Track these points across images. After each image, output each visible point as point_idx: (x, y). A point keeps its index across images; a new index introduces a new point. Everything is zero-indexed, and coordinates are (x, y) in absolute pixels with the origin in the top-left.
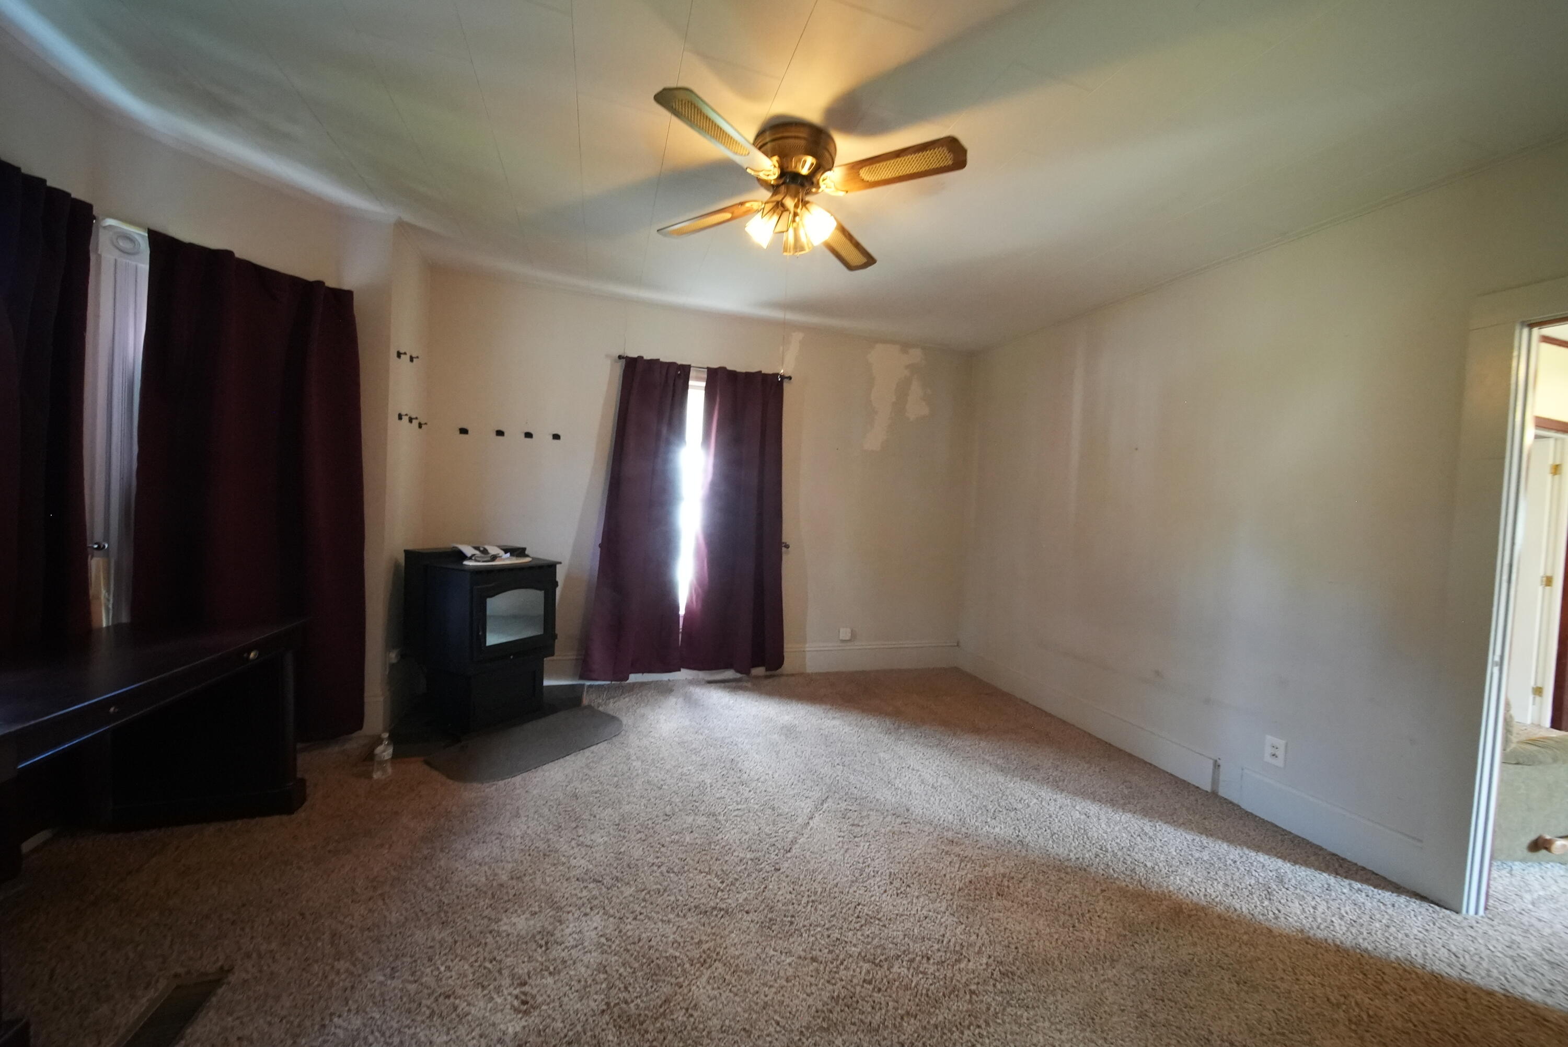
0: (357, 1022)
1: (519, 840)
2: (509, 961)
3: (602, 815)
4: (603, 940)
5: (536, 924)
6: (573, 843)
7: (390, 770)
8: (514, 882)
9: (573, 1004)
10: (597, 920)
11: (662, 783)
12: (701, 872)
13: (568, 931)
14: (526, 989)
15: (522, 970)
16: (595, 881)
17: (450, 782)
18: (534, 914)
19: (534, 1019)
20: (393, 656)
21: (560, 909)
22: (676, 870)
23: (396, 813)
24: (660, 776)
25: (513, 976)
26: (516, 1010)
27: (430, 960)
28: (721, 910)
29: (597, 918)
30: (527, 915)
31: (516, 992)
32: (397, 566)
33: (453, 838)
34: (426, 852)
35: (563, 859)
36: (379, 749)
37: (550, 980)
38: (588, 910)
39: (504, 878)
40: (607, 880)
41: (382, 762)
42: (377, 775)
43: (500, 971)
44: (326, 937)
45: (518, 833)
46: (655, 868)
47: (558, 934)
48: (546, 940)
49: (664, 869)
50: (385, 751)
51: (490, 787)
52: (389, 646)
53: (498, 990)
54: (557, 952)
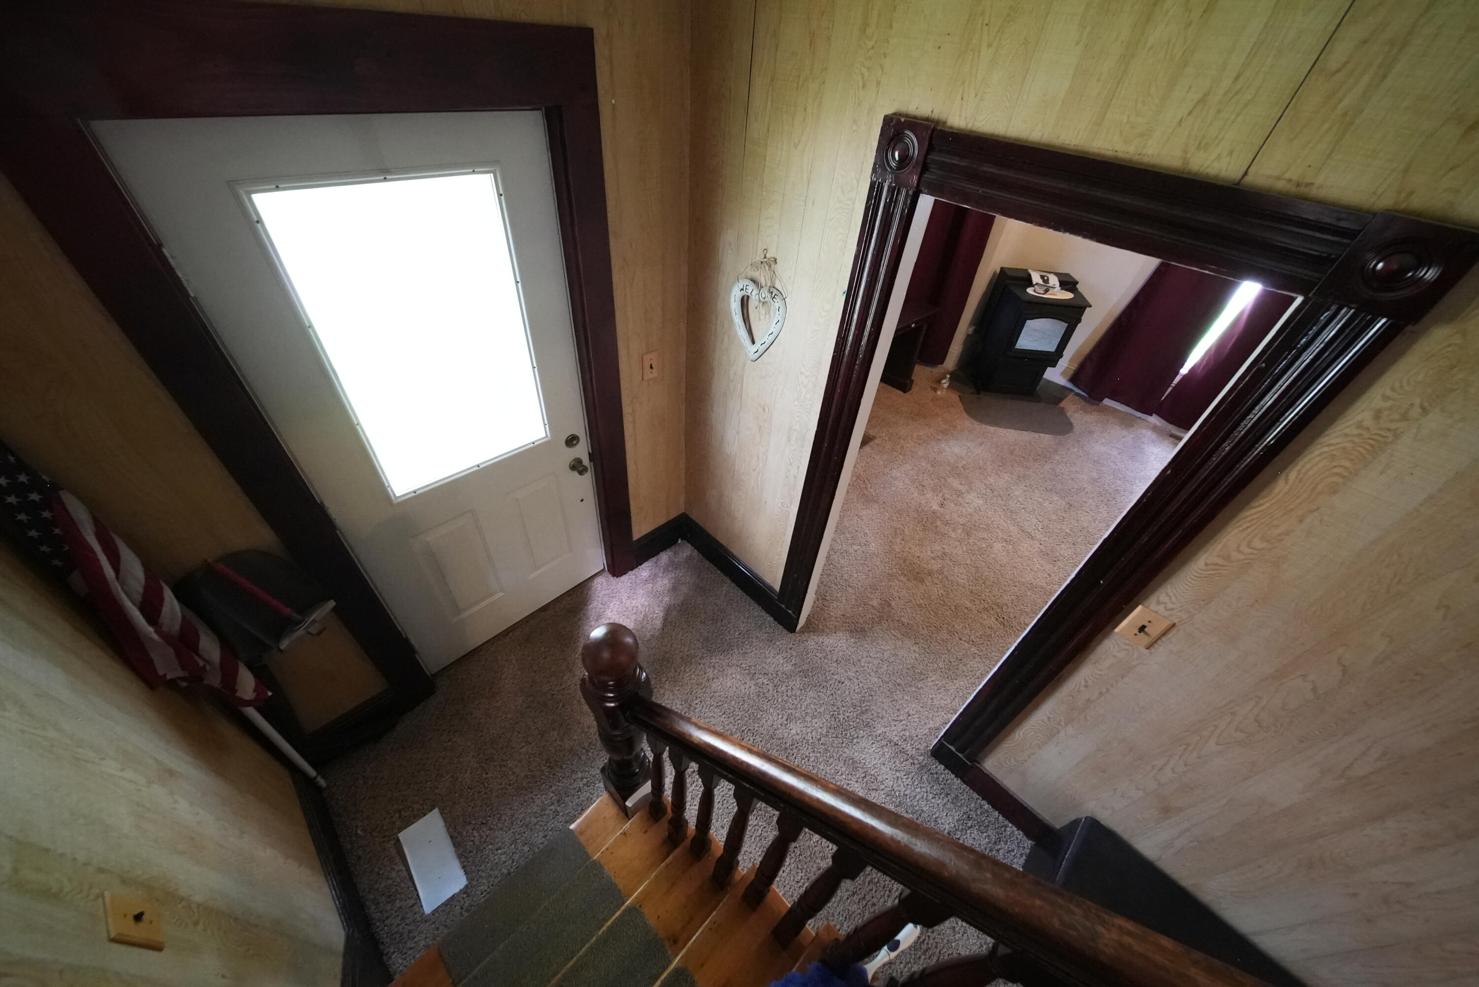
0: (899, 475)
1: (974, 455)
2: (944, 490)
3: (1016, 469)
4: (978, 509)
5: (960, 487)
6: (994, 471)
7: (944, 392)
8: (962, 469)
9: (955, 516)
10: (981, 502)
11: (1061, 474)
12: (1037, 519)
13: (968, 497)
14: (945, 502)
15: (947, 496)
16: (991, 490)
17: (964, 413)
18: (961, 484)
19: (941, 510)
20: (971, 330)
21: (971, 489)
22: (1027, 510)
23: (937, 415)
24: (1063, 471)
25: (943, 496)
26: (939, 504)
27: (924, 473)
28: (1031, 535)
29: (981, 501)
30: (959, 483)
31: (941, 500)
32: (995, 273)
33: (952, 438)
34: (940, 437)
35: (985, 474)
36: (944, 381)
37: (953, 505)
38: (980, 497)
39: (960, 465)
40: (996, 493)
41: (943, 388)
42: (939, 393)
43: (940, 492)
44: (900, 446)
45: (976, 452)
46: (1019, 503)
47: (964, 496)
48: (960, 494)
49: (1022, 506)
50: (945, 383)
51: (978, 425)
52: (971, 324)
53: (937, 496)
54: (960, 499)
